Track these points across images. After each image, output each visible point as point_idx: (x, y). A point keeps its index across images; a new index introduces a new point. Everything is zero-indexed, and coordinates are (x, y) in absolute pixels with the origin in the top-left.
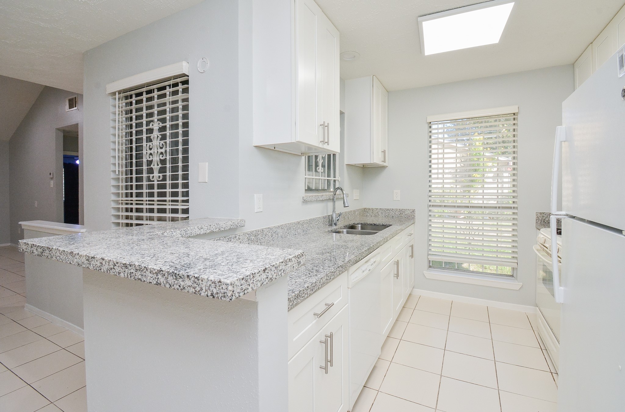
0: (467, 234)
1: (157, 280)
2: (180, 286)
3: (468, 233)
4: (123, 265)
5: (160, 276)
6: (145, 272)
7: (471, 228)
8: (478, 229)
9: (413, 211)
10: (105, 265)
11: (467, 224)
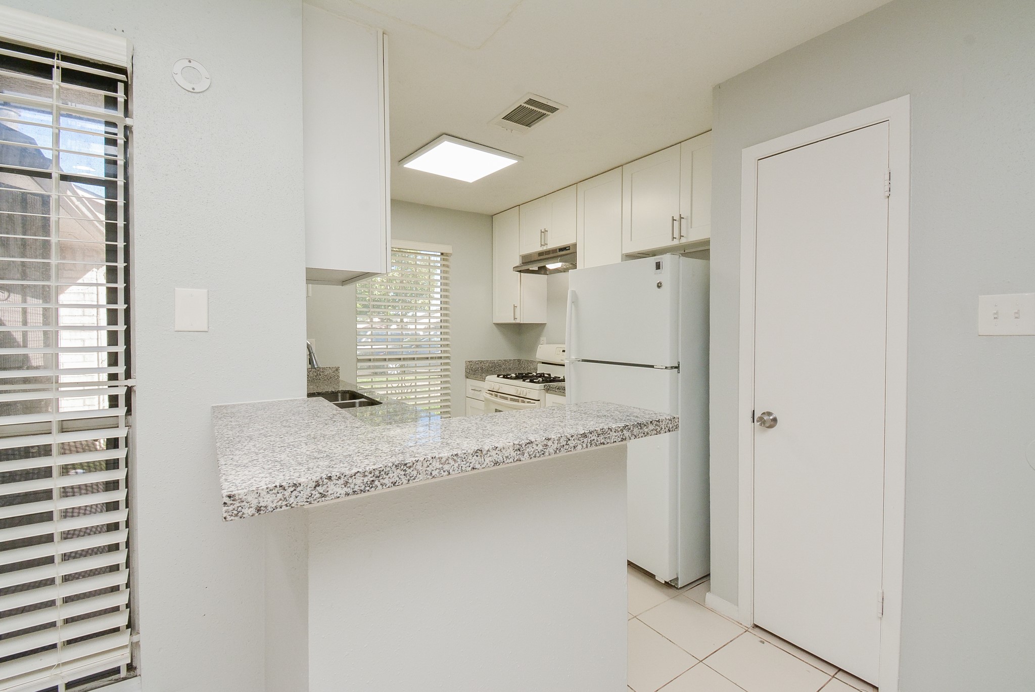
0: (399, 393)
1: (622, 436)
2: (644, 433)
3: (400, 391)
4: (580, 436)
5: (625, 432)
6: (609, 434)
7: (403, 385)
8: (410, 386)
9: (337, 370)
10: (552, 445)
11: (399, 380)
